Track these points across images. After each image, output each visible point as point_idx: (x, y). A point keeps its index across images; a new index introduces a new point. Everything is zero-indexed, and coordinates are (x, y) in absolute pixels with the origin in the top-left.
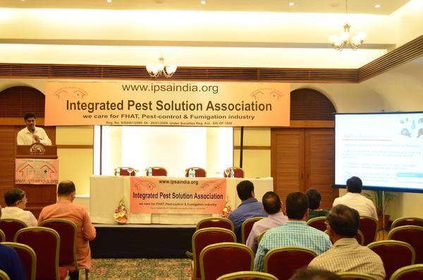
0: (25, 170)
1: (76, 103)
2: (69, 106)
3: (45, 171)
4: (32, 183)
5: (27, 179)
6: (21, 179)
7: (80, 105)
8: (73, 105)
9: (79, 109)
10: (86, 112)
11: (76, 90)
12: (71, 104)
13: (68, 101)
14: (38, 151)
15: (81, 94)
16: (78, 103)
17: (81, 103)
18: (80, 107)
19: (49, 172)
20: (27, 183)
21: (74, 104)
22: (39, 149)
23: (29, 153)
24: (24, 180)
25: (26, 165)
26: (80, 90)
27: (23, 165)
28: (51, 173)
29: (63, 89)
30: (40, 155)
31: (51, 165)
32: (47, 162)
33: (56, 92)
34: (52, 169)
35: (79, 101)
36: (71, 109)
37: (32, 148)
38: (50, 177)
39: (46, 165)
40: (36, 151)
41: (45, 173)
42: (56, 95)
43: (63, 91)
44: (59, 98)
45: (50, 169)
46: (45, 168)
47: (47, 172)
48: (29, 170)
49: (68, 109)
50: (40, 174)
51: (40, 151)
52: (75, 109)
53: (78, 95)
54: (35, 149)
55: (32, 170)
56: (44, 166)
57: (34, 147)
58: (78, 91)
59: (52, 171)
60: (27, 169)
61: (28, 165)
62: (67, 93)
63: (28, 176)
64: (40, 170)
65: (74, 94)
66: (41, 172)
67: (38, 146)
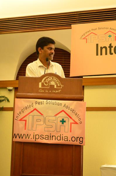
0: (29, 119)
1: (108, 46)
2: (99, 50)
3: (63, 121)
5: (31, 133)
6: (23, 132)
7: (113, 49)
8: (104, 50)
9: (111, 54)
11: (108, 30)
12: (101, 48)
13: (97, 45)
14: (52, 86)
15: (113, 36)
16: (110, 47)
17: (114, 45)
18: (113, 51)
19: (69, 121)
20: (31, 139)
21: (105, 47)
22: (53, 83)
23: (37, 90)
24: (28, 135)
25: (32, 109)
26: (112, 31)
27: (26, 108)
28: (73, 125)
29: (91, 31)
30: (55, 93)
31: (73, 111)
32: (64, 106)
33: (83, 35)
34: (74, 117)
35: (111, 44)
36: (101, 54)
37: (43, 81)
38: (71, 131)
39: (63, 111)
40: (48, 86)
41: (63, 123)
42: (84, 39)
43: (92, 34)
44: (87, 42)
45: (71, 118)
46: (63, 115)
47: (65, 122)
48: (36, 118)
49: (97, 54)
50: (54, 125)
51: (55, 87)
52: (106, 54)
53: (110, 36)
54: (46, 83)
55: (41, 118)
56: (61, 112)
57: (45, 80)
58: (110, 31)
59: (74, 121)
60: (33, 116)
61: (34, 110)
62: (96, 35)
63: (34, 128)
64: (54, 118)
65: (105, 35)
66: (56, 122)
67: (51, 78)
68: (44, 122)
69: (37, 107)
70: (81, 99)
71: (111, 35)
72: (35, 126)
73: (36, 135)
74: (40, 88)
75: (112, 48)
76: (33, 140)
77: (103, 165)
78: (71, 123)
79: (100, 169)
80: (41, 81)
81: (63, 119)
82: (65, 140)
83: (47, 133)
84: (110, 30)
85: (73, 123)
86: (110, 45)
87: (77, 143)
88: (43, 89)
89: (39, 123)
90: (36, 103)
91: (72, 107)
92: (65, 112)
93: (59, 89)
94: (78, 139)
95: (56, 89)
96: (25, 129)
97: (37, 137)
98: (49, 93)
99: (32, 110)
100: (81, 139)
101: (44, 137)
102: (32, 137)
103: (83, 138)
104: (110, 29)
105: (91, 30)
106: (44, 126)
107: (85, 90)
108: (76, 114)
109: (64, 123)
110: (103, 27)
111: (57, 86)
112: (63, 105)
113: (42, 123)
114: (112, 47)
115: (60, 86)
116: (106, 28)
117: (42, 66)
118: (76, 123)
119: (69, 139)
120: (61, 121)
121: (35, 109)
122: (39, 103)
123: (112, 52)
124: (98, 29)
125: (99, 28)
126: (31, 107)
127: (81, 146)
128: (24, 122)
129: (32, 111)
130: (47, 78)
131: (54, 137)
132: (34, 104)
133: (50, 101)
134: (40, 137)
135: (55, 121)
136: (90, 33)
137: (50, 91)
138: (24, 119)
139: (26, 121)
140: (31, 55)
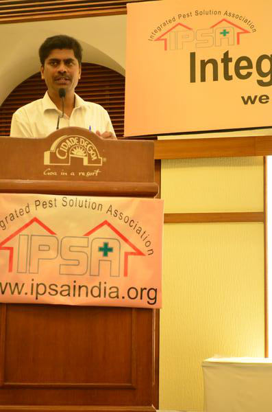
2: (198, 69)
3: (106, 249)
4: (47, 299)
5: (26, 280)
7: (232, 66)
8: (209, 67)
9: (228, 78)
10: (250, 86)
12: (204, 64)
13: (193, 55)
14: (78, 161)
16: (226, 59)
18: (232, 72)
19: (121, 249)
20: (26, 296)
21: (213, 62)
22: (78, 153)
23: (39, 170)
24: (17, 284)
25: (26, 219)
26: (230, 19)
27: (12, 217)
28: (130, 257)
29: (178, 21)
30: (85, 179)
31: (130, 222)
32: (109, 210)
33: (155, 31)
34: (134, 238)
35: (227, 52)
36: (203, 79)
37: (53, 148)
38: (126, 274)
39: (105, 223)
40: (66, 161)
41: (105, 254)
42: (159, 39)
43: (180, 26)
44: (166, 49)
45: (126, 240)
46: (105, 232)
47: (111, 250)
48: (36, 241)
49: (193, 80)
50: (83, 258)
51: (86, 162)
52: (215, 78)
53: (225, 33)
54: (62, 153)
55: (51, 241)
56: (101, 225)
57: (59, 146)
58: (224, 20)
59: (134, 247)
60: (30, 238)
61: (31, 222)
62: (190, 29)
63: (33, 268)
64: (84, 242)
65: (211, 30)
66: (87, 250)
67: (76, 141)
68: (59, 251)
69: (40, 213)
70: (152, 193)
71: (228, 30)
72: (35, 262)
73: (38, 285)
74: (47, 166)
75: (230, 63)
76: (30, 298)
77: (211, 357)
78: (127, 254)
79: (203, 366)
80: (49, 149)
81: (106, 244)
82: (113, 295)
83: (65, 280)
84: (225, 17)
85: (132, 254)
86: (226, 54)
87: (143, 303)
88: (54, 168)
89: (45, 255)
90: (37, 203)
91: (129, 213)
92: (109, 225)
93: (96, 168)
94: (145, 292)
95: (87, 169)
96: (10, 270)
97: (41, 290)
98: (69, 178)
99: (28, 221)
100: (152, 294)
101: (59, 289)
102: (27, 289)
103: (156, 290)
104: (226, 13)
105: (177, 17)
106: (59, 260)
107: (163, 171)
108: (139, 231)
109: (109, 253)
110: (207, 10)
111: (90, 161)
112: (105, 208)
113: (52, 253)
114: (231, 60)
115: (98, 161)
116: (215, 13)
117: (53, 110)
118: (139, 253)
119: (123, 292)
120: (101, 249)
121: (35, 220)
122: (44, 204)
123: (230, 74)
124: (193, 14)
125: (196, 12)
126: (25, 215)
127: (151, 310)
128: (8, 252)
129: (27, 225)
130: (64, 141)
131: (83, 290)
132: (32, 208)
133: (73, 198)
134: (48, 290)
135: (85, 250)
136: (173, 24)
137: (73, 174)
138: (7, 245)
139: (11, 249)
140: (25, 82)
